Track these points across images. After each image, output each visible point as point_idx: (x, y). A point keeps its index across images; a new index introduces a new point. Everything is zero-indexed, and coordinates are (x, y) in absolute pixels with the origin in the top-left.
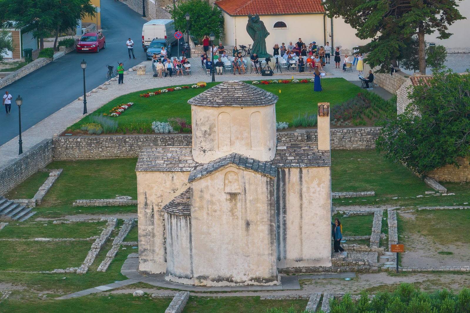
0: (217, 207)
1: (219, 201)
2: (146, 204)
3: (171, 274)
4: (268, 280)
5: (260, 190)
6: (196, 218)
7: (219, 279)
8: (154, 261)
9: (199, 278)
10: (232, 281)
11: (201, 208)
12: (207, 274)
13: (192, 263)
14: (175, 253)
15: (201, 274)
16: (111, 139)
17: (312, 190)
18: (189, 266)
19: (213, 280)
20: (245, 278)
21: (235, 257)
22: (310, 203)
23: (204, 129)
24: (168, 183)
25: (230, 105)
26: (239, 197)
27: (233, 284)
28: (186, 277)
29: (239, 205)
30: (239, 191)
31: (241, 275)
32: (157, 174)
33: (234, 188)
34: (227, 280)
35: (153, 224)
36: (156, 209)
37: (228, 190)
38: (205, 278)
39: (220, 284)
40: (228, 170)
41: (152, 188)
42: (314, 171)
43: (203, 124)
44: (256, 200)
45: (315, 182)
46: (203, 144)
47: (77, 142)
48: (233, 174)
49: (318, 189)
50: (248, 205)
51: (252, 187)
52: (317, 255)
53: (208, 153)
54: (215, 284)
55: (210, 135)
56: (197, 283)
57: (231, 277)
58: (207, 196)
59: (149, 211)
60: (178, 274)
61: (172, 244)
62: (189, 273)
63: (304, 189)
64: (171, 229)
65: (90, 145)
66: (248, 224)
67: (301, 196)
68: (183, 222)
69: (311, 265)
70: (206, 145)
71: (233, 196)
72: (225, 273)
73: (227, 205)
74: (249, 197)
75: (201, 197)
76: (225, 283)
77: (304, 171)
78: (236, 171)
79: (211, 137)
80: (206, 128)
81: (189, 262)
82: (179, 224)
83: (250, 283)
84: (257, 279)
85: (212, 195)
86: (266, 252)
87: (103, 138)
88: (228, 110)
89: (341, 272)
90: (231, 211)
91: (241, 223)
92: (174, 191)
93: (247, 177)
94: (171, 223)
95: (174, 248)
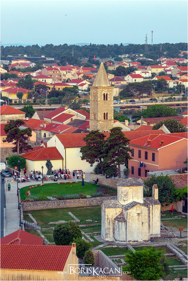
0: (134, 218)
1: (135, 216)
2: (108, 219)
3: (118, 241)
4: (148, 241)
5: (146, 212)
6: (128, 222)
7: (134, 242)
8: (110, 237)
9: (129, 241)
10: (138, 242)
11: (130, 218)
12: (131, 240)
13: (126, 236)
14: (120, 234)
15: (129, 240)
16: (41, 203)
17: (155, 212)
18: (125, 238)
19: (133, 242)
20: (141, 241)
21: (139, 234)
22: (155, 216)
23: (124, 194)
24: (115, 212)
25: (133, 186)
26: (140, 215)
27: (138, 243)
28: (124, 241)
29: (140, 217)
30: (140, 213)
31: (141, 239)
32: (111, 209)
33: (139, 212)
34: (137, 241)
35: (110, 225)
36: (111, 220)
37: (137, 213)
38: (130, 241)
39: (135, 243)
40: (137, 206)
41: (110, 213)
42: (156, 206)
43: (124, 192)
44: (145, 215)
45: (156, 210)
46: (124, 199)
47: (30, 204)
48: (138, 207)
49: (157, 212)
50: (143, 217)
51: (144, 211)
52: (156, 233)
53: (126, 202)
54: (133, 243)
55: (127, 195)
56: (128, 243)
57: (138, 240)
58: (131, 215)
59: (109, 221)
60: (121, 240)
61: (119, 231)
62: (125, 240)
63: (153, 212)
64: (119, 226)
65: (34, 205)
66: (143, 223)
67: (152, 214)
68: (123, 223)
69: (155, 236)
70: (125, 199)
71: (139, 214)
72: (136, 239)
73: (137, 217)
74: (143, 215)
75: (130, 215)
76: (136, 243)
77: (153, 206)
78: (140, 206)
79: (127, 196)
80: (125, 193)
81: (125, 236)
82: (122, 224)
83: (143, 242)
84: (145, 241)
85: (133, 214)
86: (147, 232)
87: (38, 202)
88: (132, 187)
89: (164, 238)
90: (138, 219)
91: (141, 223)
92: (116, 214)
93: (142, 208)
94: (119, 224)
95: (120, 232)
